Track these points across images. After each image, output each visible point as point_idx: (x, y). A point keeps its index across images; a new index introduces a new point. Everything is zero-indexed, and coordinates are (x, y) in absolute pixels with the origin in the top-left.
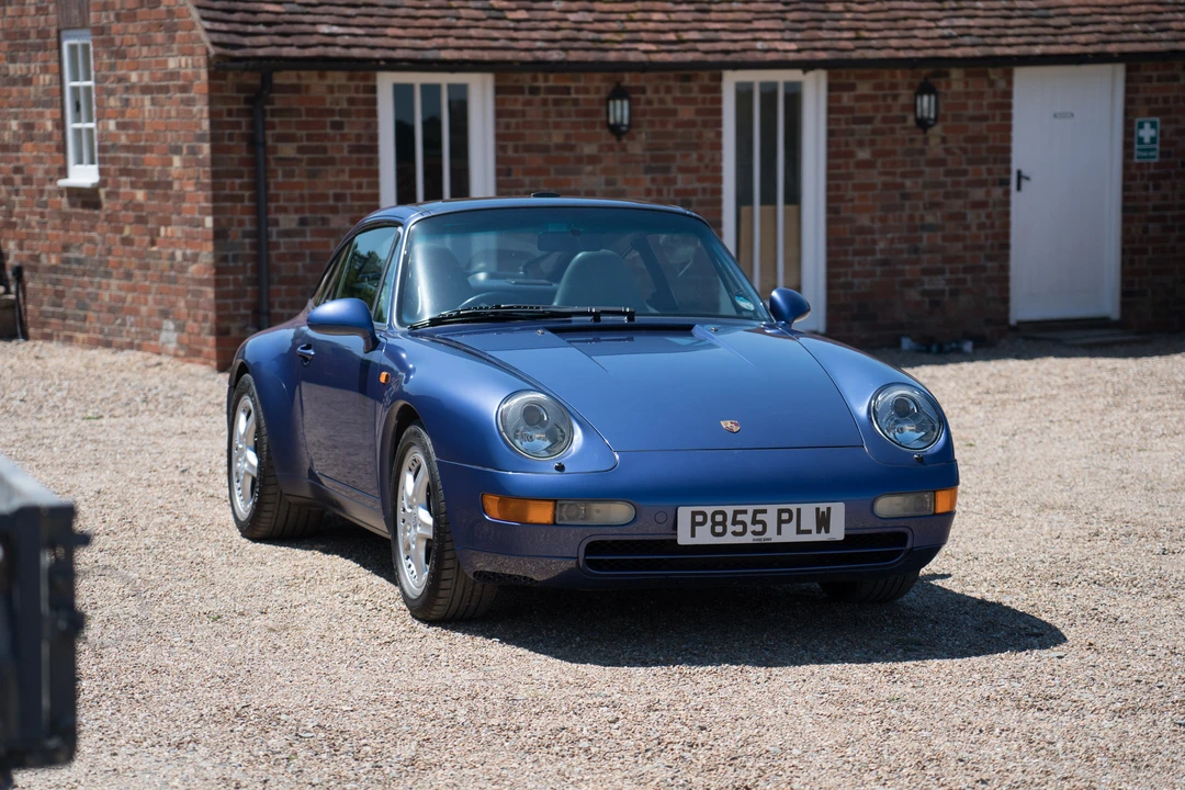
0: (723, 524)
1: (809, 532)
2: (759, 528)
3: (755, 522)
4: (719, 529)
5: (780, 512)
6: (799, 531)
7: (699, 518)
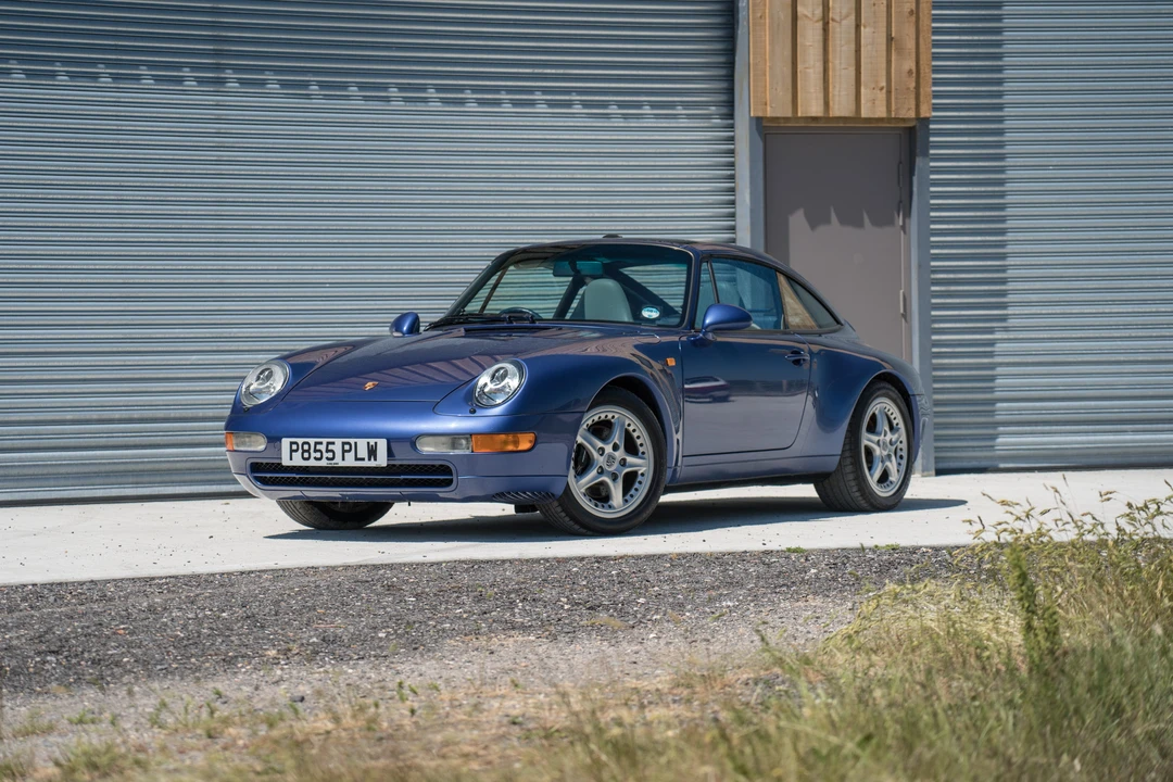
0: (308, 451)
1: (363, 459)
2: (330, 455)
3: (328, 451)
4: (306, 455)
5: (344, 444)
6: (357, 459)
7: (294, 447)
